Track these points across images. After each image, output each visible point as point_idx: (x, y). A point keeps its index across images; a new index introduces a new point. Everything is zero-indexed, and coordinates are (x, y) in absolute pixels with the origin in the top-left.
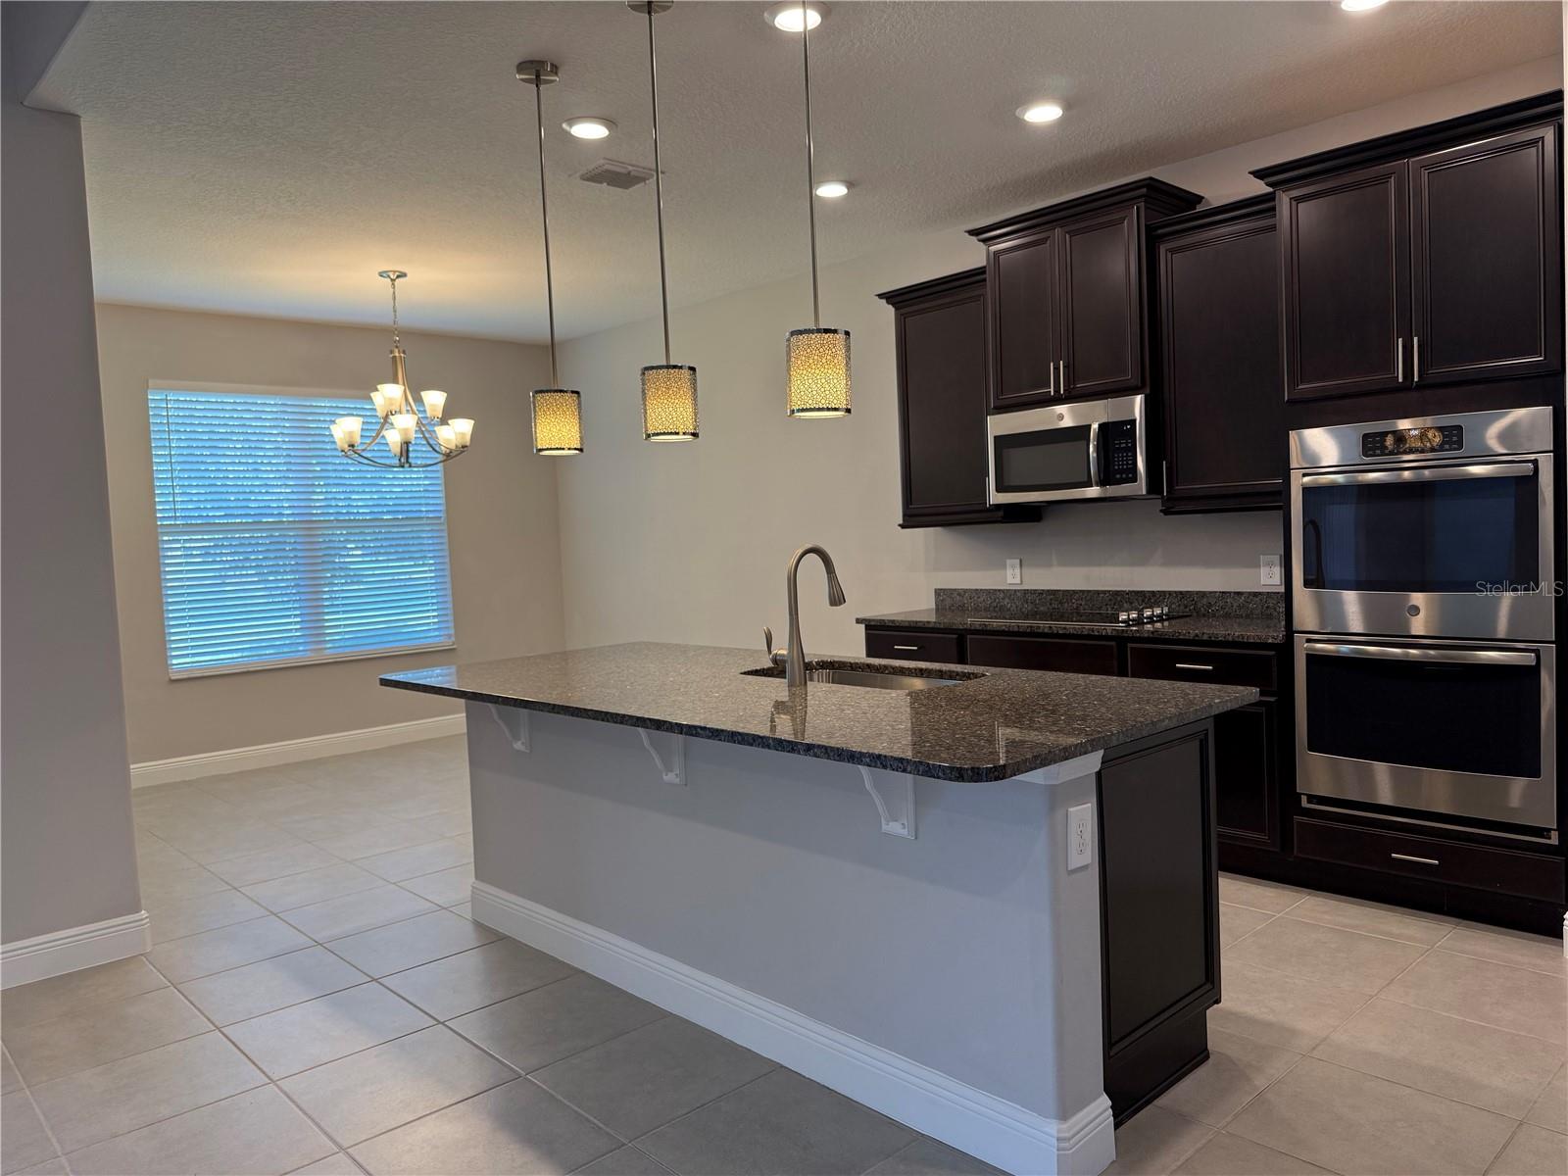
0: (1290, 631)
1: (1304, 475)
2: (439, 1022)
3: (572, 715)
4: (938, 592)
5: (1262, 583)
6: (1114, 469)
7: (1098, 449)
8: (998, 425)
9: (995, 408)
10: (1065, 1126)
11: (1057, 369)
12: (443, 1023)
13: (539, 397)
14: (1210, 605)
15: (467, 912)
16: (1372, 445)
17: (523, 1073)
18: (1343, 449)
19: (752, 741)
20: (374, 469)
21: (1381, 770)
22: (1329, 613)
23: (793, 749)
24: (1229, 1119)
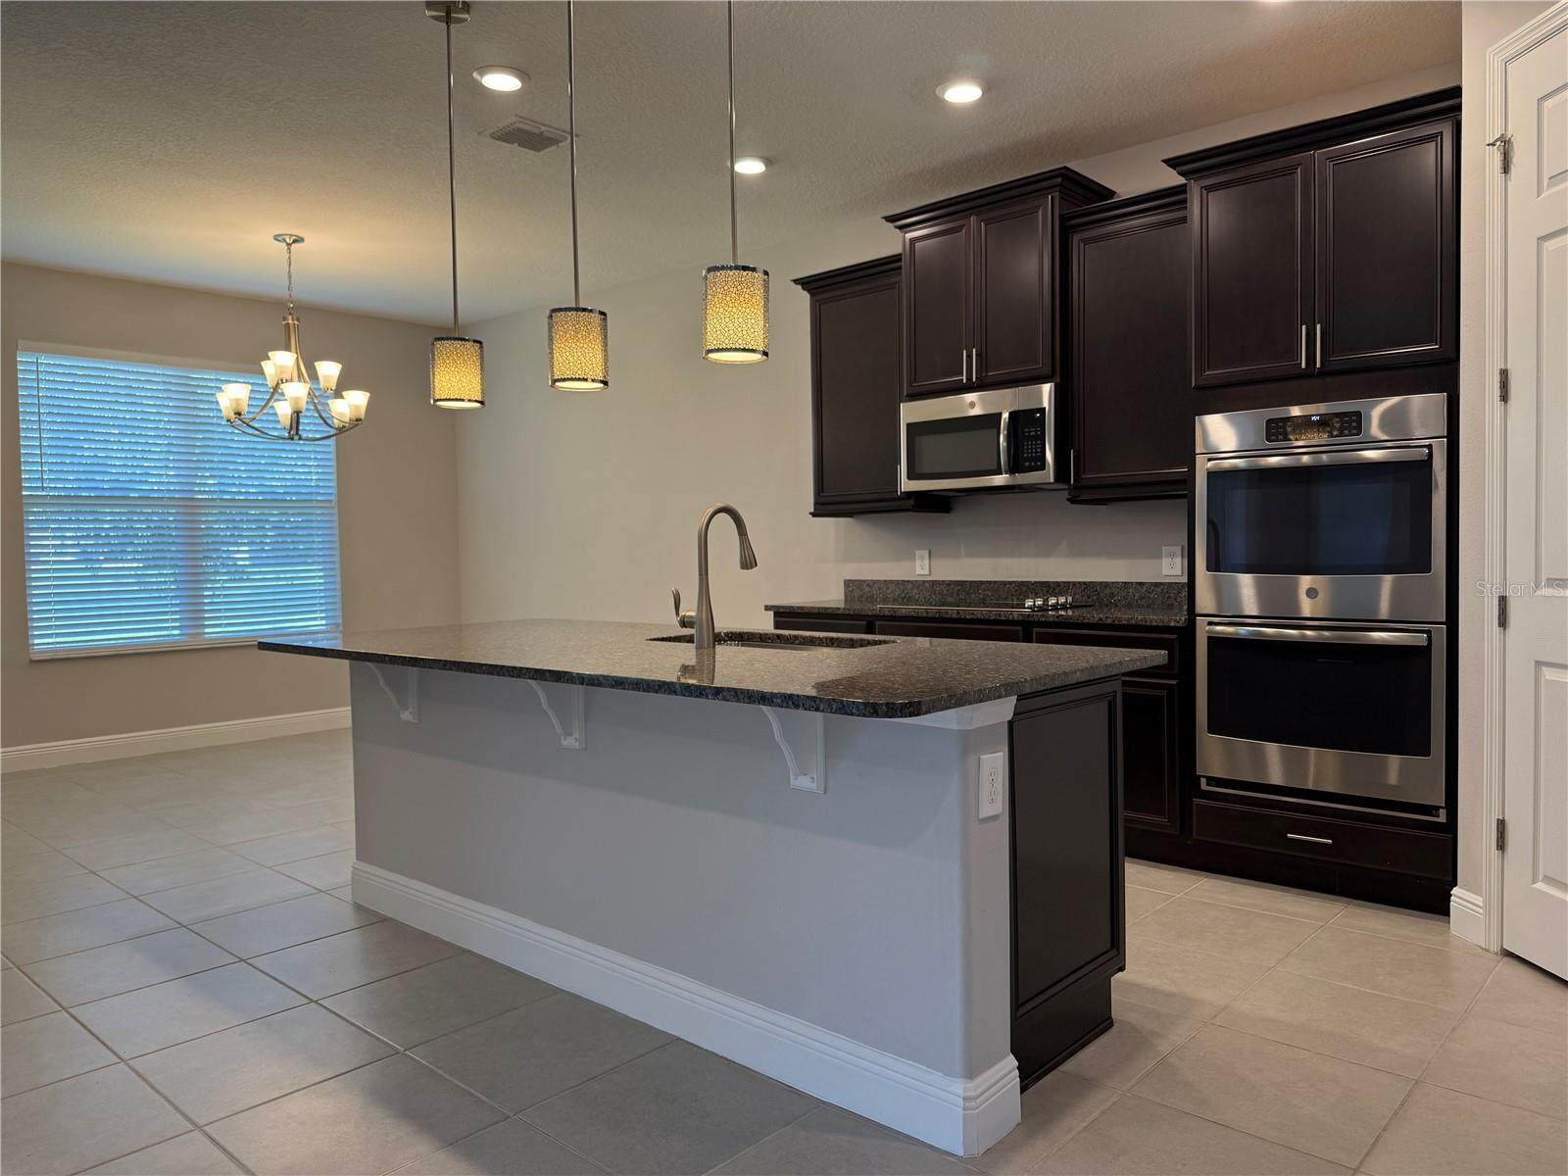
0: (1192, 614)
1: (1210, 460)
2: (312, 1001)
3: (465, 671)
4: (847, 583)
5: (1164, 573)
6: (1022, 458)
7: (1008, 438)
8: (911, 412)
9: (907, 396)
10: (971, 1085)
11: (969, 357)
12: (316, 1002)
13: (438, 344)
14: (1112, 595)
15: (347, 894)
16: (1278, 431)
17: (402, 1049)
18: (1242, 435)
19: (657, 688)
20: (260, 440)
21: (1273, 750)
22: (1226, 595)
23: (701, 693)
24: (1133, 1082)
